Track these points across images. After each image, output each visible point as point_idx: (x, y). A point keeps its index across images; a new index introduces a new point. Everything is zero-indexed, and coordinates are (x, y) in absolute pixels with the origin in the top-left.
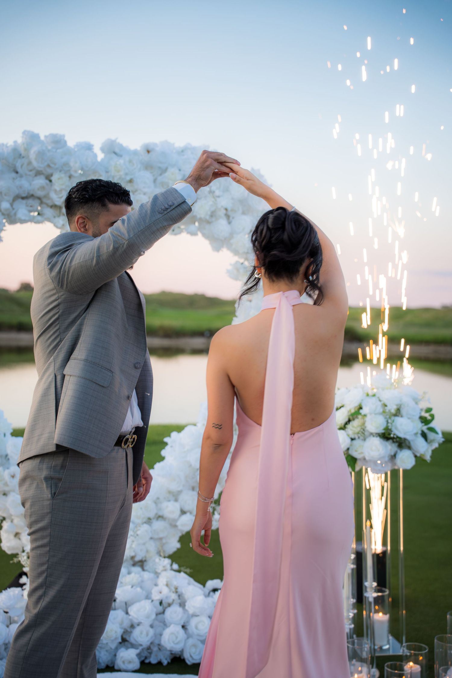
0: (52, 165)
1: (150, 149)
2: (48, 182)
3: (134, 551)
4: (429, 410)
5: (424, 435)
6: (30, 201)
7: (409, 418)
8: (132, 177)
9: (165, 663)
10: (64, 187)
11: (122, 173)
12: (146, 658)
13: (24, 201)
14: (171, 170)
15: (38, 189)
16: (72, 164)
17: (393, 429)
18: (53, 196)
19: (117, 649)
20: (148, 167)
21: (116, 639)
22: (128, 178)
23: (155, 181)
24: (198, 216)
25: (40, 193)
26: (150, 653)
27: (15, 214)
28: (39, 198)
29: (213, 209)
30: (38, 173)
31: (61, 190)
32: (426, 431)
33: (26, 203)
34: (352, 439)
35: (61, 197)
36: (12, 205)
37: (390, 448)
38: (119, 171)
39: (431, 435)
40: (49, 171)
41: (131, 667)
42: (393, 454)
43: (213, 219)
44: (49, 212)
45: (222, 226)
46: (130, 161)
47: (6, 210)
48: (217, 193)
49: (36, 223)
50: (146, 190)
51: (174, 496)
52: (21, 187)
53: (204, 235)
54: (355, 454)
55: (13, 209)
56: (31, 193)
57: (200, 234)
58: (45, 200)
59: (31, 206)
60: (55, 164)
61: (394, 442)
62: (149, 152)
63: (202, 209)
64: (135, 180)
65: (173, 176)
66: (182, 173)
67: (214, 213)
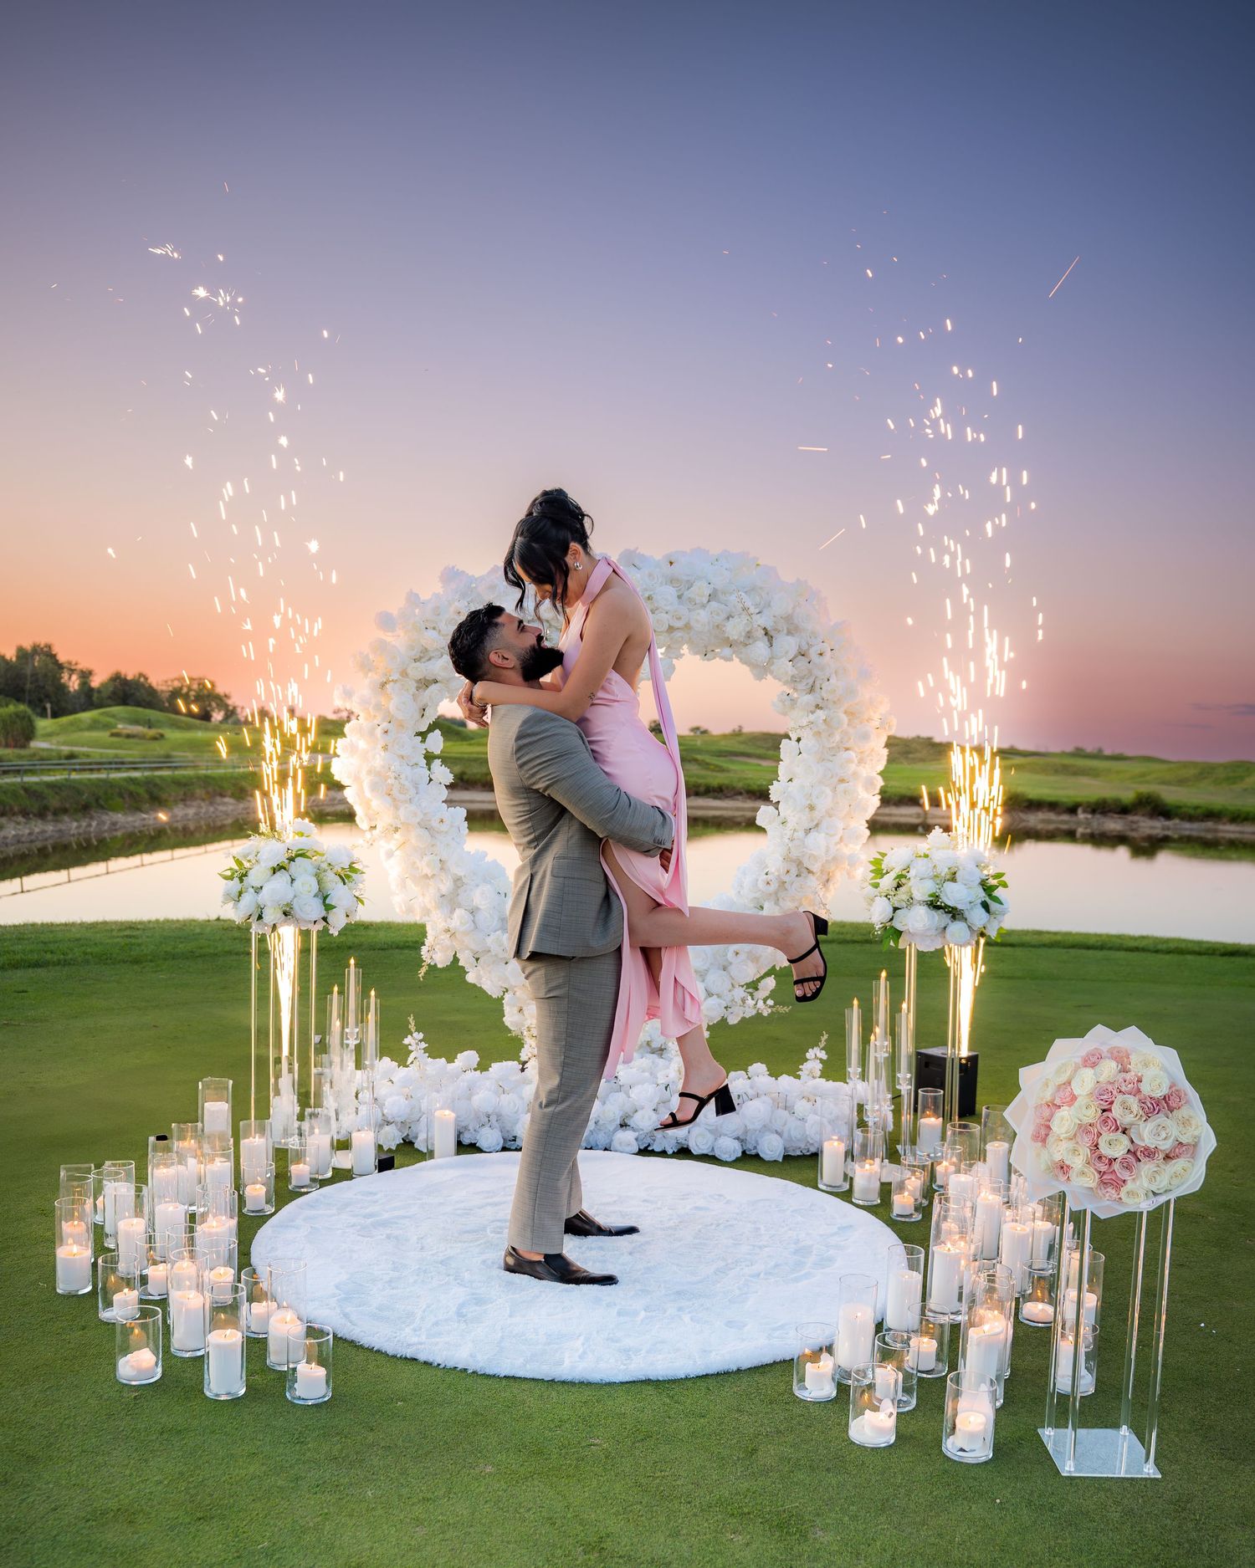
1: (673, 560)
3: (650, 1036)
4: (998, 876)
5: (985, 906)
7: (965, 885)
8: (652, 593)
9: (670, 1152)
12: (649, 1145)
14: (695, 584)
17: (942, 896)
19: (615, 1131)
20: (672, 581)
21: (614, 1120)
22: (647, 595)
23: (679, 597)
24: (731, 639)
26: (654, 1140)
29: (748, 629)
32: (987, 899)
34: (895, 909)
37: (939, 918)
39: (993, 906)
41: (628, 1149)
42: (943, 926)
43: (751, 641)
45: (760, 648)
46: (650, 575)
48: (752, 610)
50: (668, 608)
51: (701, 975)
53: (741, 660)
54: (899, 927)
57: (736, 660)
58: (553, 623)
61: (946, 912)
62: (671, 563)
63: (735, 629)
64: (654, 596)
65: (700, 591)
66: (712, 586)
67: (749, 635)
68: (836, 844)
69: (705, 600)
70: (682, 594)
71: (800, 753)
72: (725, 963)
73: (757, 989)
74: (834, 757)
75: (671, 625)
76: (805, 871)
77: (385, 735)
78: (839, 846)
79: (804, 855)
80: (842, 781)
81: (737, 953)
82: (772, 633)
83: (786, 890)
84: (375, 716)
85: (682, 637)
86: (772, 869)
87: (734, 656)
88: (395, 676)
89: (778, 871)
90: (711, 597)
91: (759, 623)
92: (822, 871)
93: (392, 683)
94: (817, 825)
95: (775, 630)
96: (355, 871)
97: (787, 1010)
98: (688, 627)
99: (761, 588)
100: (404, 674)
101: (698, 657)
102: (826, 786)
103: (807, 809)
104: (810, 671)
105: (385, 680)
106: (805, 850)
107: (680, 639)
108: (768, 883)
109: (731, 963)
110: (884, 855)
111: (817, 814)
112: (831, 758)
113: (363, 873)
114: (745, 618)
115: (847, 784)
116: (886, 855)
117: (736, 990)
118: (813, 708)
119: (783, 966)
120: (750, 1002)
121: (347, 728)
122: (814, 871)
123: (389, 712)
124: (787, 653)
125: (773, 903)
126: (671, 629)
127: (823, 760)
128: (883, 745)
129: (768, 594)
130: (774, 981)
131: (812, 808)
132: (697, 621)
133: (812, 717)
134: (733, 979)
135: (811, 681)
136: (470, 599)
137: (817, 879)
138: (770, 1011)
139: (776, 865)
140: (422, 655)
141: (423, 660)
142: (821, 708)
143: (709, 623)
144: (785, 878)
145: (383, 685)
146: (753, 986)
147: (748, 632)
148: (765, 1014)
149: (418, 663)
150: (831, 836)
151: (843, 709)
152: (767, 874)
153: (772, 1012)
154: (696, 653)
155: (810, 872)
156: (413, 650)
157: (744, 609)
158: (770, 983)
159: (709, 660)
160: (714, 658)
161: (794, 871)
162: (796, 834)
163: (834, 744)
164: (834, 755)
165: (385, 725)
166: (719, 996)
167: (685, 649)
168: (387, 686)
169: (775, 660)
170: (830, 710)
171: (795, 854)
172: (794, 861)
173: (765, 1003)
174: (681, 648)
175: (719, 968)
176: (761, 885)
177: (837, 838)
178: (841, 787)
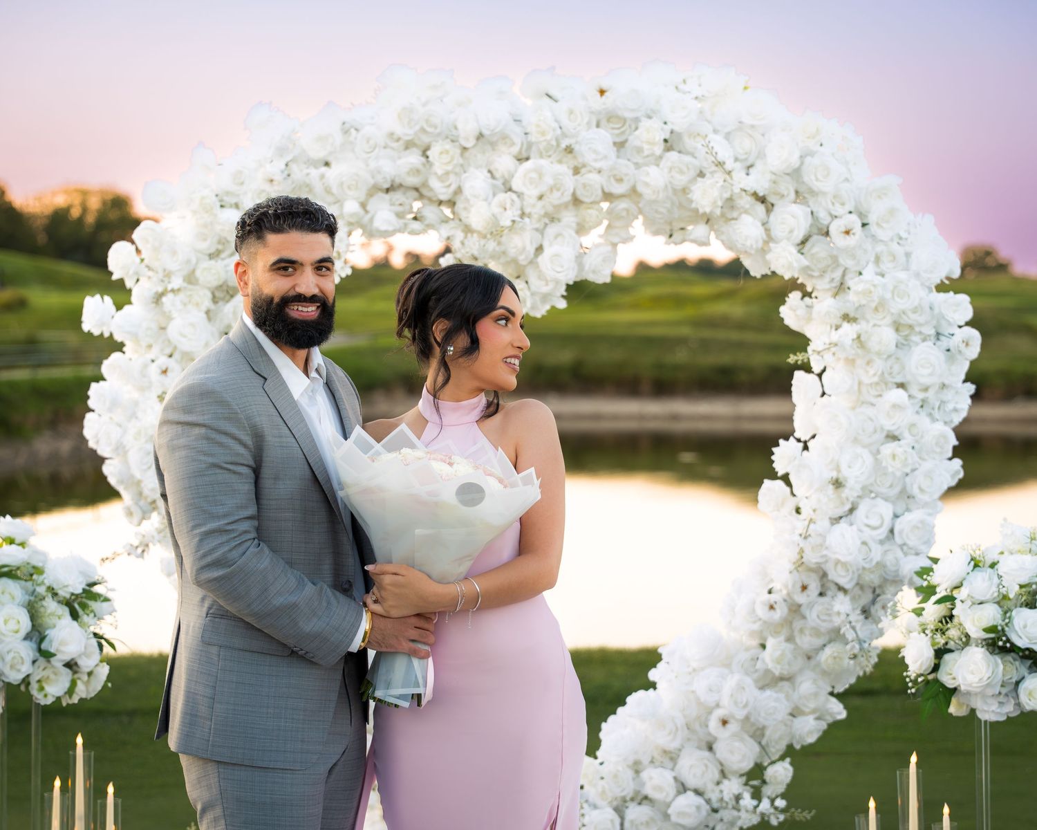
0: (429, 129)
1: (604, 88)
2: (423, 159)
6: (398, 196)
8: (570, 142)
10: (449, 168)
11: (548, 137)
13: (387, 197)
14: (645, 123)
15: (408, 173)
16: (460, 126)
18: (435, 184)
22: (563, 146)
23: (620, 145)
24: (701, 211)
25: (413, 181)
27: (371, 220)
28: (417, 189)
29: (727, 195)
30: (409, 145)
31: (447, 173)
33: (391, 200)
34: (941, 652)
35: (449, 186)
36: (363, 205)
38: (543, 134)
40: (426, 139)
43: (735, 214)
44: (431, 213)
46: (571, 112)
47: (352, 215)
48: (728, 166)
49: (409, 233)
50: (598, 165)
52: (379, 172)
54: (948, 681)
55: (367, 212)
56: (398, 181)
58: (424, 192)
59: (401, 205)
60: (436, 127)
62: (602, 92)
63: (706, 196)
64: (576, 147)
65: (650, 134)
66: (668, 128)
67: (730, 203)
68: (881, 542)
69: (658, 149)
70: (626, 141)
71: (824, 394)
72: (710, 739)
73: (764, 782)
74: (879, 399)
75: (606, 190)
76: (833, 588)
77: (163, 377)
78: (886, 547)
79: (826, 562)
80: (892, 437)
81: (725, 722)
82: (771, 199)
83: (804, 617)
84: (150, 346)
85: (627, 210)
86: (777, 586)
87: (713, 235)
88: (177, 282)
89: (786, 586)
90: (668, 144)
91: (742, 186)
92: (860, 586)
93: (170, 296)
94: (851, 511)
95: (776, 193)
96: (96, 597)
97: (809, 817)
98: (634, 193)
99: (753, 126)
100: (191, 279)
101: (662, 239)
102: (864, 447)
103: (831, 487)
104: (835, 259)
105: (160, 289)
106: (825, 552)
107: (624, 214)
108: (772, 607)
109: (715, 739)
110: (935, 561)
111: (850, 493)
112: (873, 400)
113: (107, 600)
114: (720, 177)
115: (897, 442)
116: (938, 560)
117: (726, 782)
118: (839, 321)
119: (805, 744)
120: (747, 801)
121: (107, 367)
122: (847, 586)
123: (169, 341)
124: (791, 232)
125: (782, 638)
126: (608, 196)
127: (863, 403)
128: (963, 377)
129: (763, 135)
130: (791, 769)
131: (838, 484)
132: (647, 184)
133: (835, 336)
134: (721, 764)
135: (837, 275)
136: (289, 158)
137: (853, 599)
138: (782, 817)
139: (783, 579)
140: (220, 247)
141: (223, 255)
142: (855, 320)
143: (666, 186)
144: (801, 598)
145: (158, 298)
146: (755, 776)
147: (730, 199)
148: (774, 822)
149: (213, 262)
150: (875, 528)
151: (888, 320)
152: (770, 592)
153: (786, 820)
154: (656, 233)
155: (840, 588)
156: (205, 240)
157: (720, 164)
158: (781, 773)
159: (676, 244)
160: (683, 241)
161: (814, 587)
162: (812, 526)
163: (876, 379)
164: (880, 396)
165: (163, 361)
166: (698, 793)
167: (638, 226)
168: (164, 299)
169: (771, 245)
170: (868, 321)
171: (812, 558)
172: (810, 570)
173: (773, 801)
174: (628, 225)
175: (699, 748)
176: (762, 612)
177: (883, 533)
178: (889, 448)
